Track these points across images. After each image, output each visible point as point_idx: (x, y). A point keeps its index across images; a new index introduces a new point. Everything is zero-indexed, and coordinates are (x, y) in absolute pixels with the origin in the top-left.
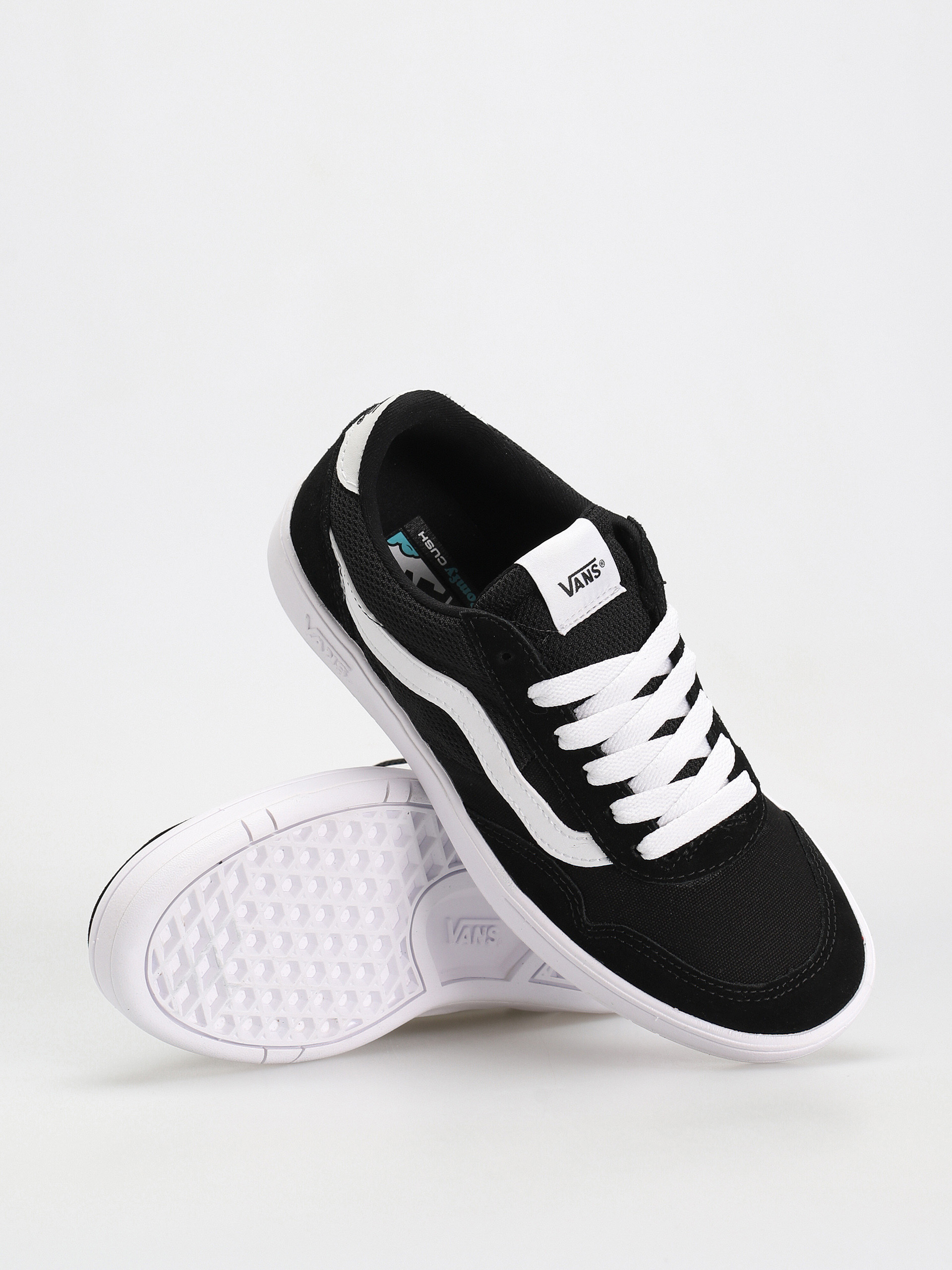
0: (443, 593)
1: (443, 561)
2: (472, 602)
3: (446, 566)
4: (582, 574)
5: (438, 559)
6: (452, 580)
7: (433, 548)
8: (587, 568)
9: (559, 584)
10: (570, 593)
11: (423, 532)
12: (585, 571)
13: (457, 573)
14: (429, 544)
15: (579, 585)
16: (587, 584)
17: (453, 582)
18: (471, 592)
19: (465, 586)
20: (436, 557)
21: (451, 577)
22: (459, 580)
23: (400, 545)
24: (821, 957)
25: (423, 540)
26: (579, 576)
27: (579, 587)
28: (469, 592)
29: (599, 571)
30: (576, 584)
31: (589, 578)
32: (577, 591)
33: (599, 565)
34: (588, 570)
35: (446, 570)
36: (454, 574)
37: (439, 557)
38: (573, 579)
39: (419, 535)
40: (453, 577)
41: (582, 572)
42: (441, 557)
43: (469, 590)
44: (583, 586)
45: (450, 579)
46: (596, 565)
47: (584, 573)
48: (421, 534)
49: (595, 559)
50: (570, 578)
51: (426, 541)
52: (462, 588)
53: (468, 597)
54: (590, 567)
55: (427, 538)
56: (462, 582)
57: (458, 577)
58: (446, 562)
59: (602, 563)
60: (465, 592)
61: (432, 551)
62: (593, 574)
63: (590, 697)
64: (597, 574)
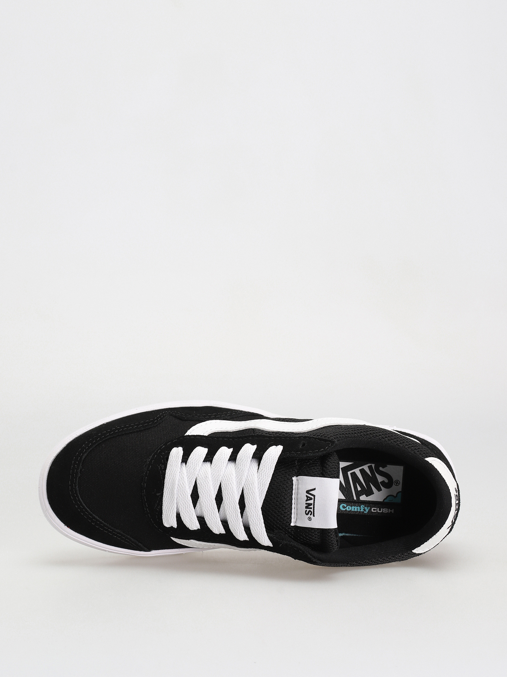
0: (360, 497)
1: (374, 510)
2: (346, 507)
3: (371, 509)
4: (312, 504)
5: (376, 509)
6: (362, 507)
7: (383, 511)
8: (313, 508)
9: (315, 488)
10: (308, 492)
11: (393, 512)
12: (312, 506)
13: (364, 511)
14: (385, 510)
15: (308, 499)
16: (306, 504)
17: (361, 506)
18: (351, 510)
19: (356, 510)
20: (378, 509)
21: (364, 507)
22: (360, 509)
23: (395, 497)
24: (74, 494)
25: (389, 509)
26: (311, 502)
27: (307, 498)
28: (351, 509)
29: (307, 514)
30: (309, 497)
31: (308, 506)
32: (307, 496)
33: (310, 516)
34: (311, 508)
35: (369, 508)
36: (364, 510)
37: (377, 510)
38: (313, 497)
39: (393, 510)
40: (364, 508)
41: (313, 504)
42: (376, 511)
43: (353, 510)
44: (306, 501)
45: (364, 506)
46: (311, 515)
47: (312, 505)
48: (393, 511)
49: (314, 516)
50: (314, 496)
51: (388, 510)
52: (356, 508)
53: (350, 507)
54: (312, 510)
55: (389, 512)
56: (359, 510)
57: (362, 510)
58: (372, 511)
59: (310, 519)
60: (353, 507)
61: (382, 509)
62: (308, 510)
63: (258, 469)
64: (307, 512)
